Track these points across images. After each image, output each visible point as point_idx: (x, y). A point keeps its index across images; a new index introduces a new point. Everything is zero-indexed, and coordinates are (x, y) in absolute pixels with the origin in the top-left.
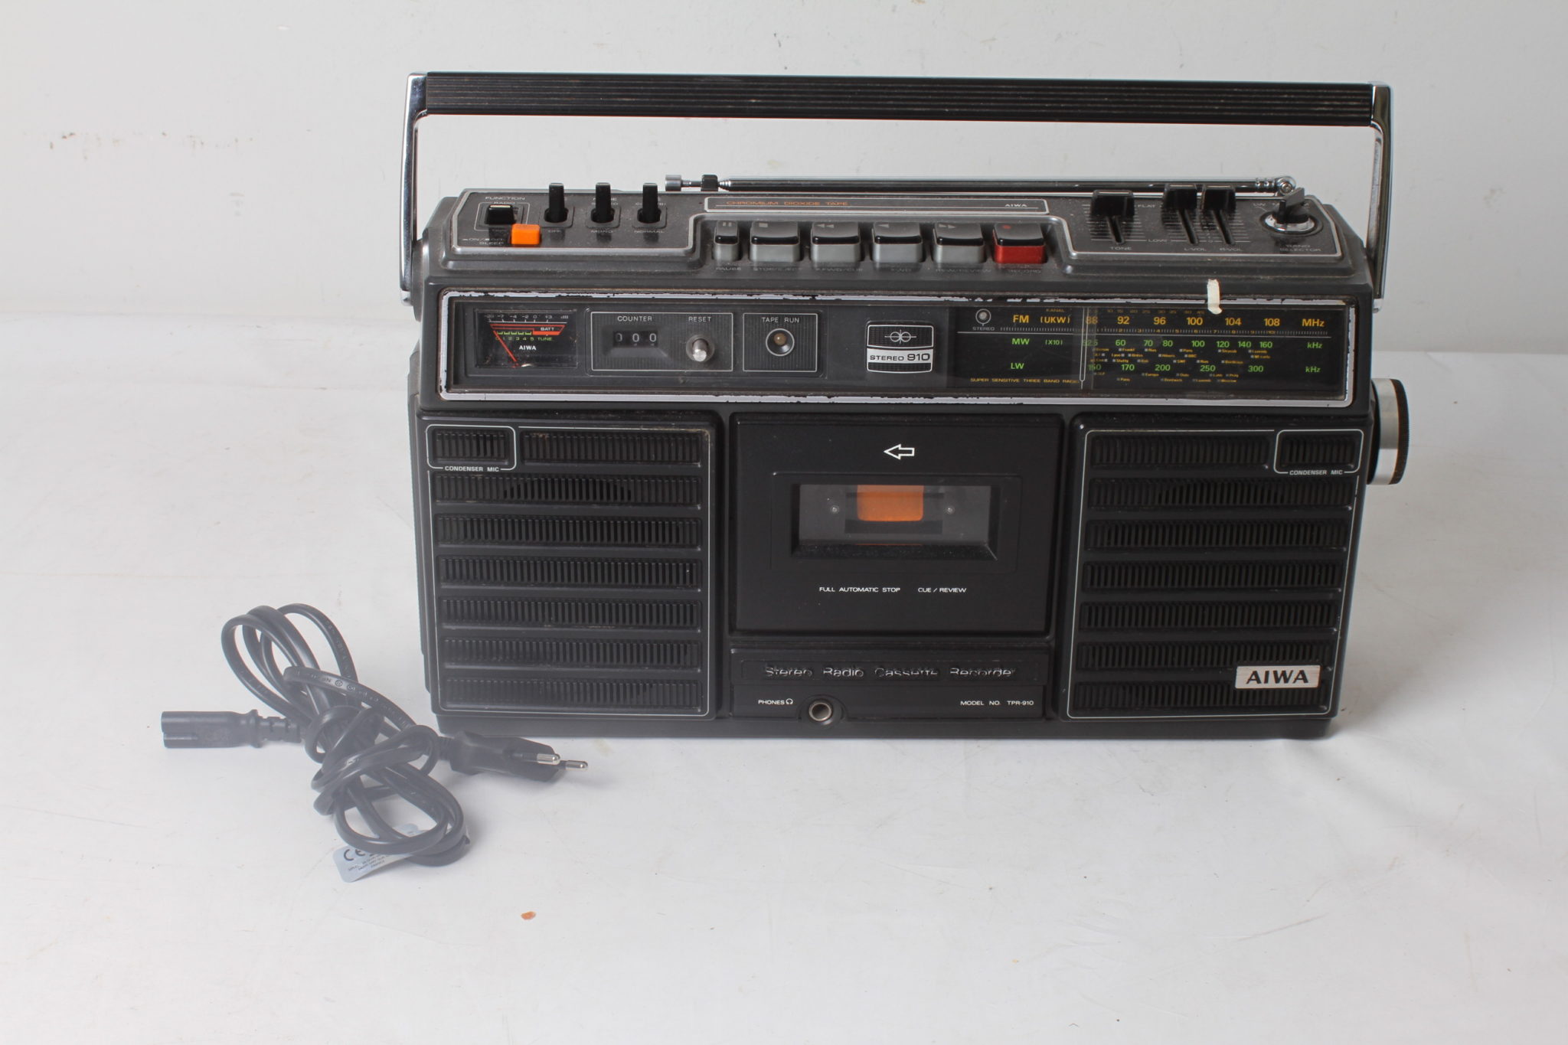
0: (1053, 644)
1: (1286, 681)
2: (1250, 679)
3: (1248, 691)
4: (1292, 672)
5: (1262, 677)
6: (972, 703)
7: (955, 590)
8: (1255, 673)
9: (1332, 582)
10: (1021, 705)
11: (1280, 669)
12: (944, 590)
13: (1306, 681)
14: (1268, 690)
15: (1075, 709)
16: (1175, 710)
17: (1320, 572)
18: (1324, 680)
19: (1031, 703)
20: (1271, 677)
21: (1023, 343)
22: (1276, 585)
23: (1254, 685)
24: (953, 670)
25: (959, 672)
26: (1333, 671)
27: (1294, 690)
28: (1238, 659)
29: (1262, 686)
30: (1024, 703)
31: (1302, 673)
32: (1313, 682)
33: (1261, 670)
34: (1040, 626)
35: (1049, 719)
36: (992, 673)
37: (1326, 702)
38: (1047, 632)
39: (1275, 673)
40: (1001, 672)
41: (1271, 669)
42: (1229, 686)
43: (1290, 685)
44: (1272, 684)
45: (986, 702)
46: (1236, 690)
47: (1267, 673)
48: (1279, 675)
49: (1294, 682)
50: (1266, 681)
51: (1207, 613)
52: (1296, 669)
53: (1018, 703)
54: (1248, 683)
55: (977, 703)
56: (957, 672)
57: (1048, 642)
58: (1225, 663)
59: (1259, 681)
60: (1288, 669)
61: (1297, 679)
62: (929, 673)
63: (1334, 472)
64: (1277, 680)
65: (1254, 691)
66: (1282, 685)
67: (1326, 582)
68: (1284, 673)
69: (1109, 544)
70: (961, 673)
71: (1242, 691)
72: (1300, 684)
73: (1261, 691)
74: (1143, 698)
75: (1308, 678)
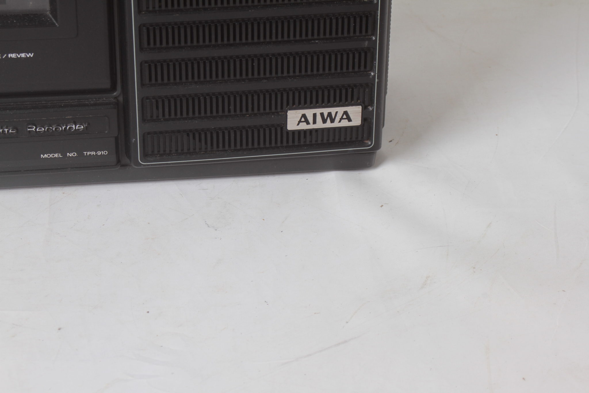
0: (121, 99)
1: (332, 121)
2: (300, 121)
3: (299, 131)
4: (337, 113)
5: (310, 119)
6: (51, 156)
7: (23, 55)
8: (304, 116)
9: (367, 31)
10: (96, 152)
11: (326, 111)
12: (13, 56)
13: (350, 120)
14: (317, 130)
15: (145, 156)
16: (236, 151)
17: (355, 22)
18: (365, 119)
19: (105, 153)
20: (319, 119)
22: (316, 36)
23: (303, 126)
24: (29, 128)
25: (36, 129)
26: (373, 110)
27: (340, 129)
28: (288, 104)
29: (311, 126)
30: (99, 153)
31: (346, 113)
32: (356, 121)
33: (309, 113)
34: (106, 84)
35: (124, 166)
36: (65, 128)
37: (369, 137)
38: (114, 88)
39: (322, 114)
40: (74, 126)
41: (318, 111)
42: (282, 129)
43: (336, 124)
44: (320, 125)
45: (64, 155)
46: (288, 132)
47: (315, 115)
48: (326, 117)
49: (340, 122)
50: (315, 122)
51: (255, 64)
52: (341, 110)
53: (93, 153)
54: (298, 124)
55: (56, 155)
56: (33, 129)
57: (116, 98)
58: (276, 108)
59: (308, 123)
60: (333, 110)
61: (342, 119)
62: (8, 131)
64: (324, 121)
65: (305, 131)
66: (329, 124)
67: (361, 32)
68: (330, 114)
69: (160, 7)
70: (38, 130)
71: (293, 132)
72: (345, 123)
73: (311, 131)
74: (206, 143)
75: (352, 118)
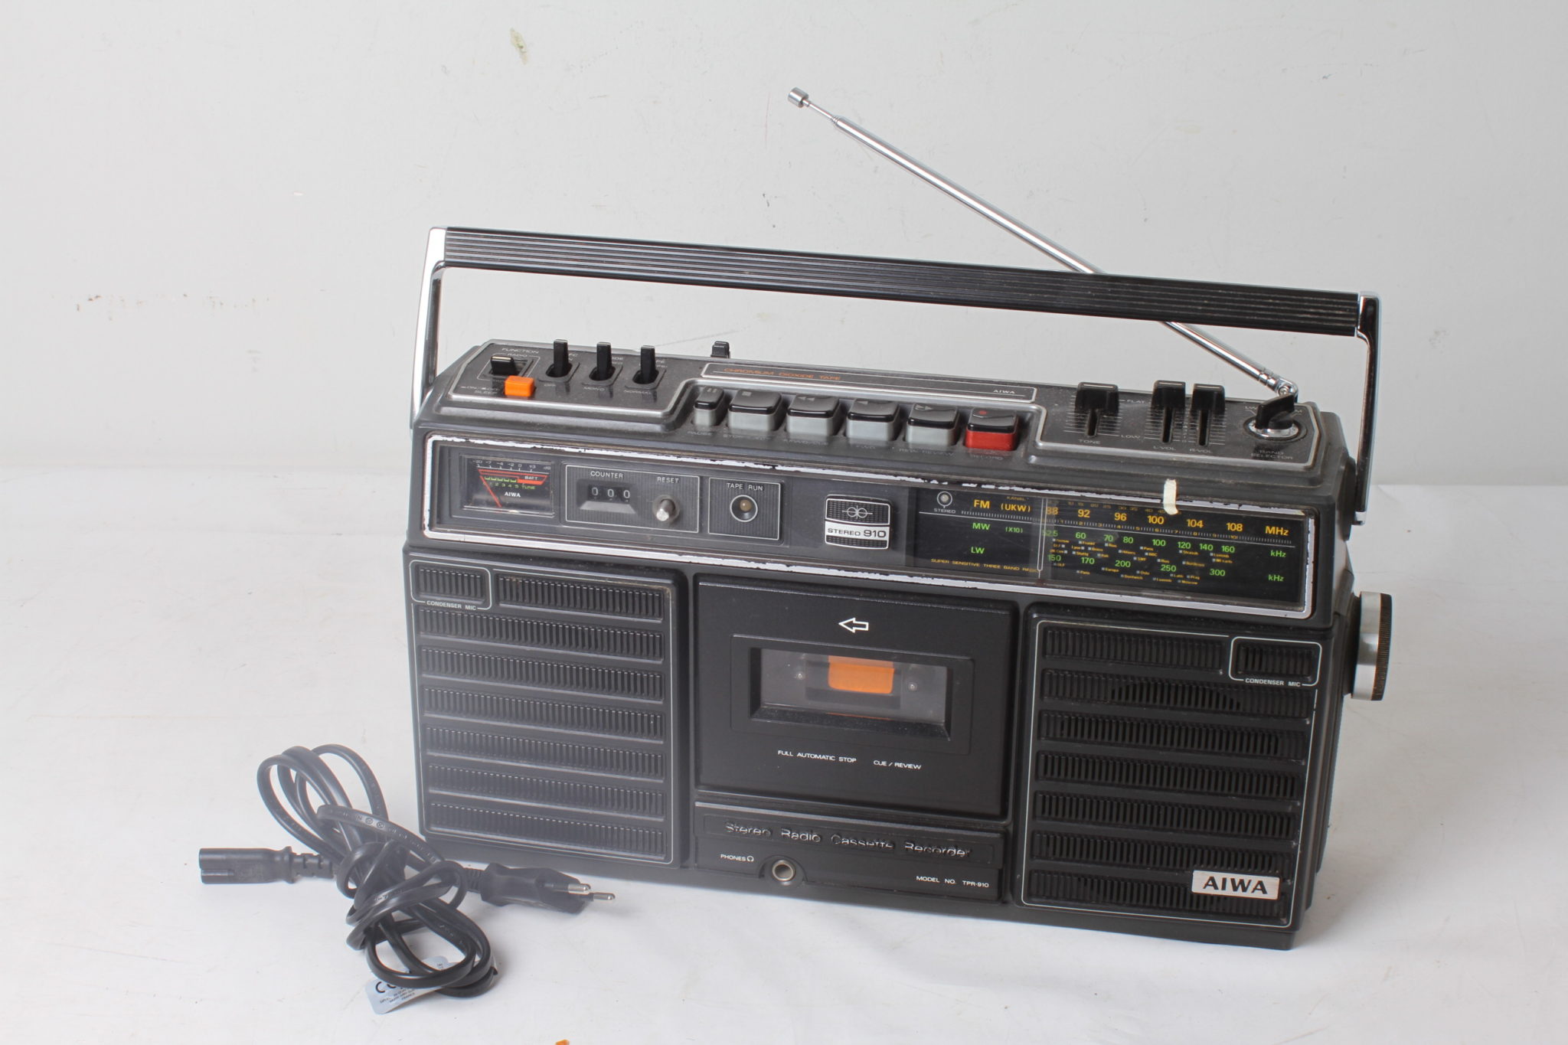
0: (1011, 829)
1: (1244, 889)
2: (1207, 885)
3: (1206, 896)
4: (1250, 881)
5: (1219, 884)
6: (927, 879)
7: (910, 766)
8: (1212, 879)
9: (1292, 794)
10: (976, 883)
11: (1238, 877)
12: (900, 765)
13: (1264, 892)
14: (1226, 898)
15: (1029, 896)
16: (1132, 906)
17: (1279, 783)
18: (1283, 892)
19: (986, 885)
20: (1229, 884)
21: (983, 528)
22: (1233, 792)
23: (1210, 891)
24: (907, 845)
25: (914, 848)
26: (1293, 885)
27: (1252, 900)
28: (1195, 862)
29: (1220, 892)
30: (979, 884)
31: (1260, 883)
32: (1272, 894)
33: (1218, 877)
34: (996, 810)
35: (1005, 902)
36: (945, 852)
37: (1286, 914)
38: (1003, 815)
39: (1233, 881)
40: (955, 851)
41: (1229, 876)
42: (1186, 890)
43: (1248, 894)
44: (1229, 892)
45: (942, 881)
46: (1192, 895)
47: (1224, 880)
48: (1237, 884)
49: (1253, 892)
50: (1224, 888)
51: (1162, 812)
52: (1255, 879)
53: (973, 883)
54: (1205, 888)
55: (933, 880)
56: (911, 847)
57: (1005, 826)
58: (1181, 865)
59: (1216, 888)
60: (1246, 878)
61: (1255, 889)
62: (884, 845)
63: (1291, 684)
64: (1235, 889)
65: (1212, 897)
66: (1239, 893)
67: (1285, 794)
68: (1242, 882)
69: (1062, 735)
70: (916, 849)
71: (1199, 895)
72: (1259, 895)
73: (1219, 897)
74: (1098, 892)
75: (1267, 889)
